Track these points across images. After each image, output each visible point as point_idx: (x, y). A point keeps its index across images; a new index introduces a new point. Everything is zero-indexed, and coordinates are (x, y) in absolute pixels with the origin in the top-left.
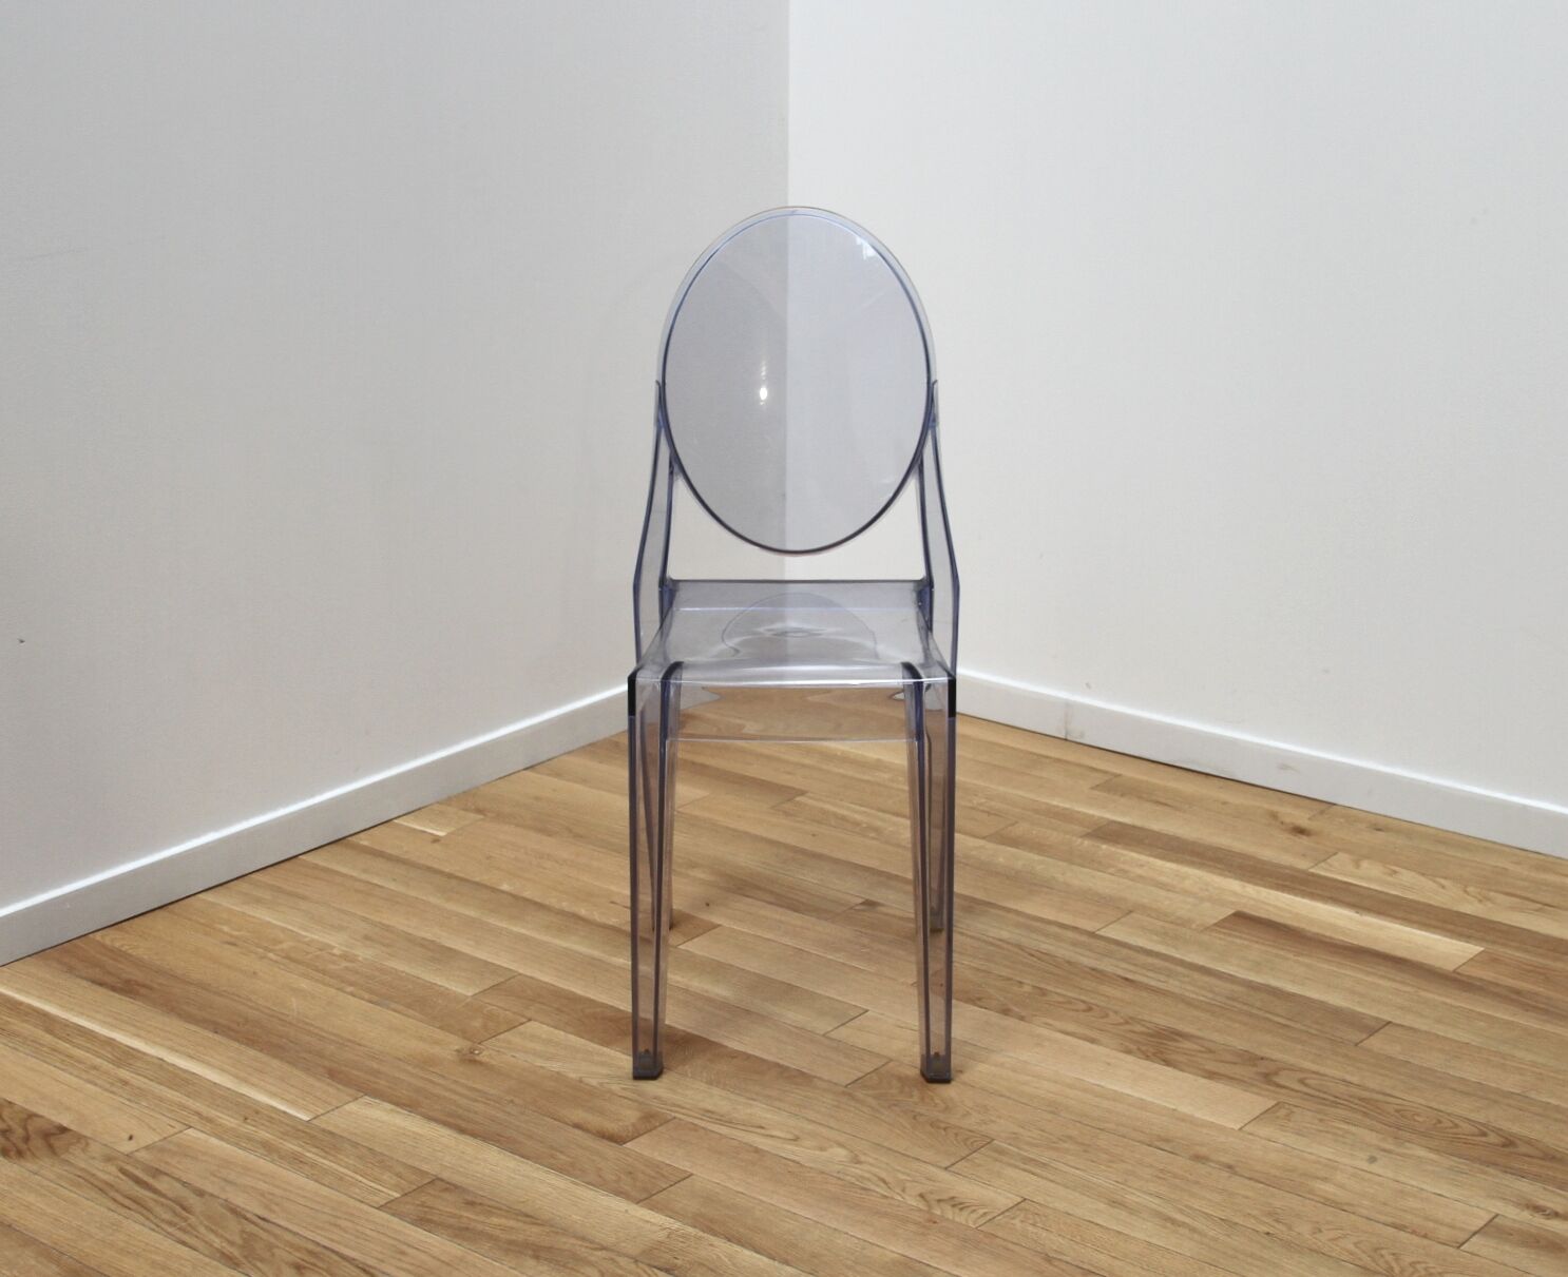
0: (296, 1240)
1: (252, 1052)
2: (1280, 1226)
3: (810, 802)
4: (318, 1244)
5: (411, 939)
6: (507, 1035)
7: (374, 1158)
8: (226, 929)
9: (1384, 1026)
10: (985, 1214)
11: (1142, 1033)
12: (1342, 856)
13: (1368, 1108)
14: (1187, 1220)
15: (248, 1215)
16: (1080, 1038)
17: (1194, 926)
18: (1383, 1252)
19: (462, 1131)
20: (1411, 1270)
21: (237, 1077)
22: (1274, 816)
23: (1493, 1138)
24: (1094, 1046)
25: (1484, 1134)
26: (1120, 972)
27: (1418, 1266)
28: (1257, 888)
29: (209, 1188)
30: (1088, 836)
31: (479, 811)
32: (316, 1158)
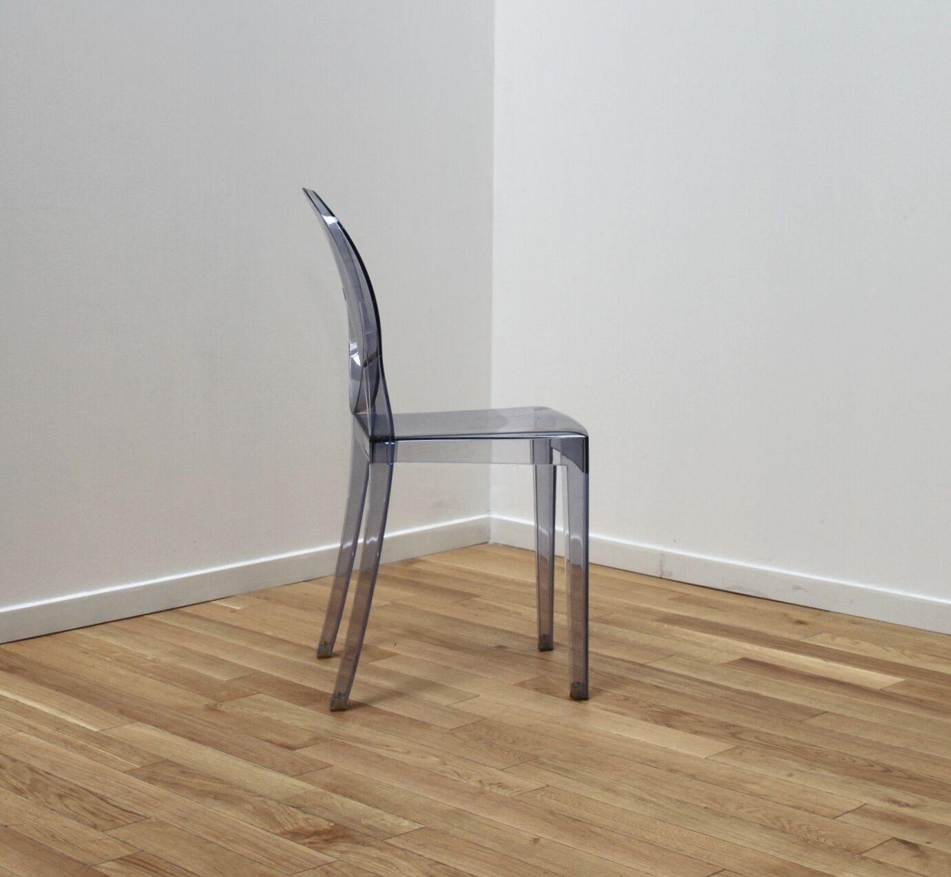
0: (63, 783)
1: (76, 700)
2: (717, 805)
3: (482, 600)
4: (78, 786)
5: (199, 655)
6: (242, 700)
7: (130, 749)
8: (84, 646)
9: (822, 714)
10: (518, 791)
11: (657, 712)
12: (825, 635)
13: (795, 750)
14: (654, 799)
15: (40, 772)
16: (616, 713)
17: (711, 663)
18: (781, 819)
19: (193, 740)
20: (797, 828)
21: (58, 709)
22: (786, 615)
23: (877, 768)
24: (623, 717)
25: (872, 766)
26: (654, 683)
27: (803, 827)
28: (761, 647)
29: (20, 758)
30: (657, 620)
31: (266, 599)
32: (94, 748)
